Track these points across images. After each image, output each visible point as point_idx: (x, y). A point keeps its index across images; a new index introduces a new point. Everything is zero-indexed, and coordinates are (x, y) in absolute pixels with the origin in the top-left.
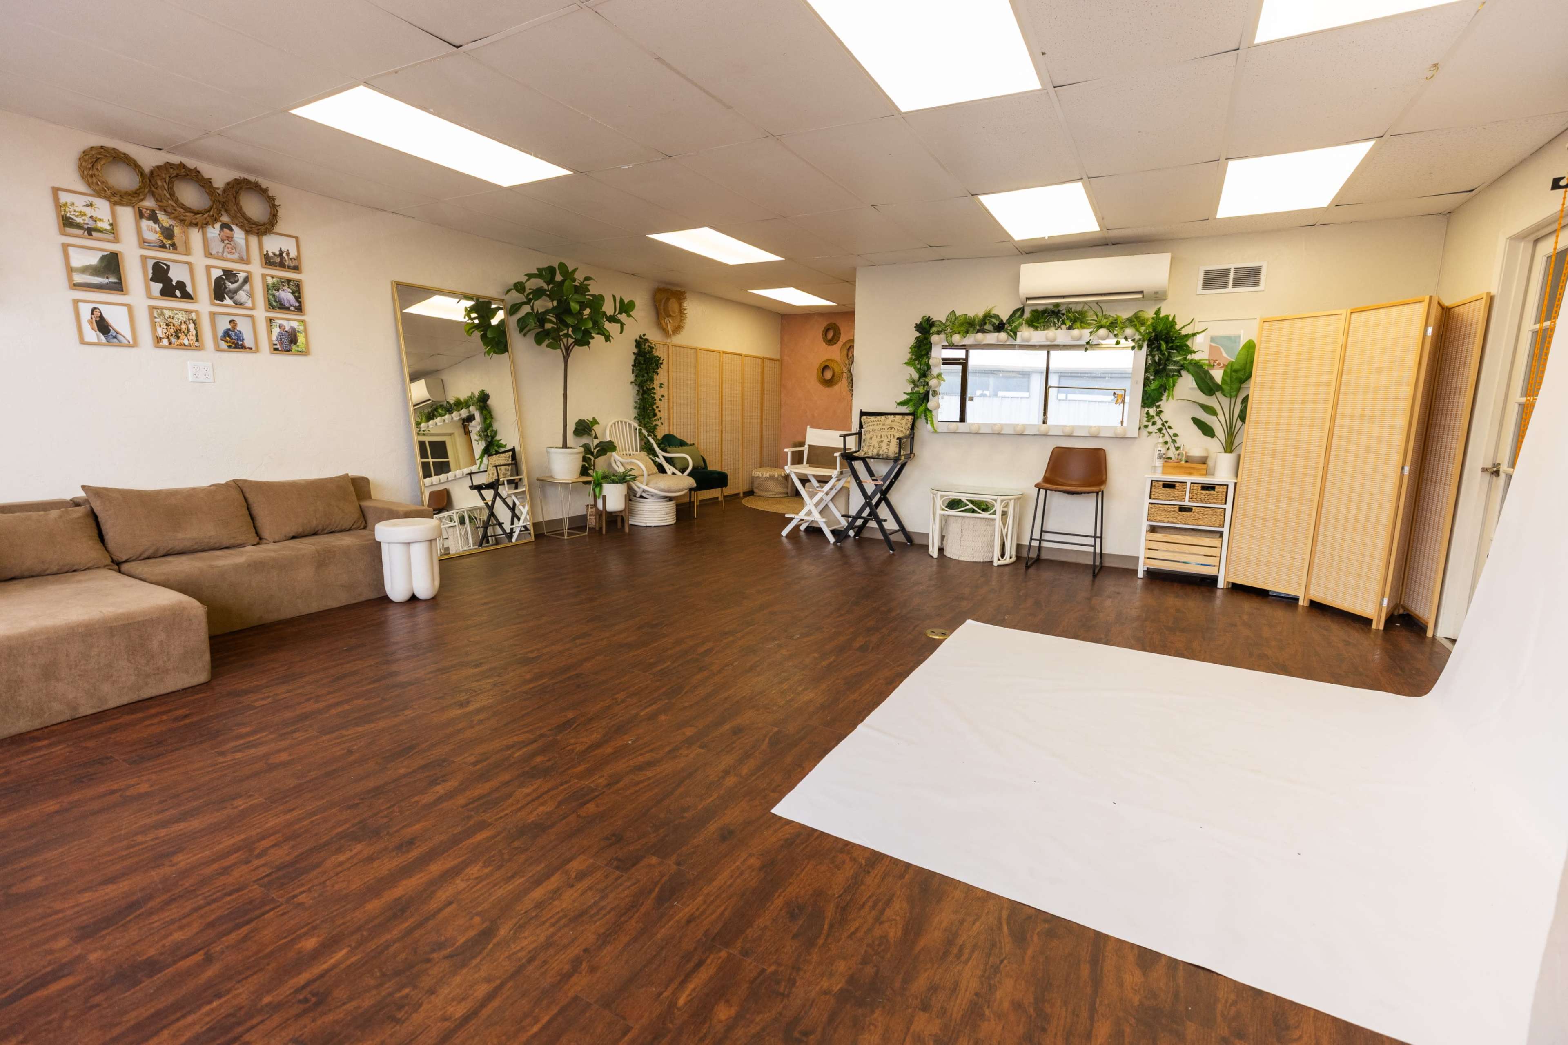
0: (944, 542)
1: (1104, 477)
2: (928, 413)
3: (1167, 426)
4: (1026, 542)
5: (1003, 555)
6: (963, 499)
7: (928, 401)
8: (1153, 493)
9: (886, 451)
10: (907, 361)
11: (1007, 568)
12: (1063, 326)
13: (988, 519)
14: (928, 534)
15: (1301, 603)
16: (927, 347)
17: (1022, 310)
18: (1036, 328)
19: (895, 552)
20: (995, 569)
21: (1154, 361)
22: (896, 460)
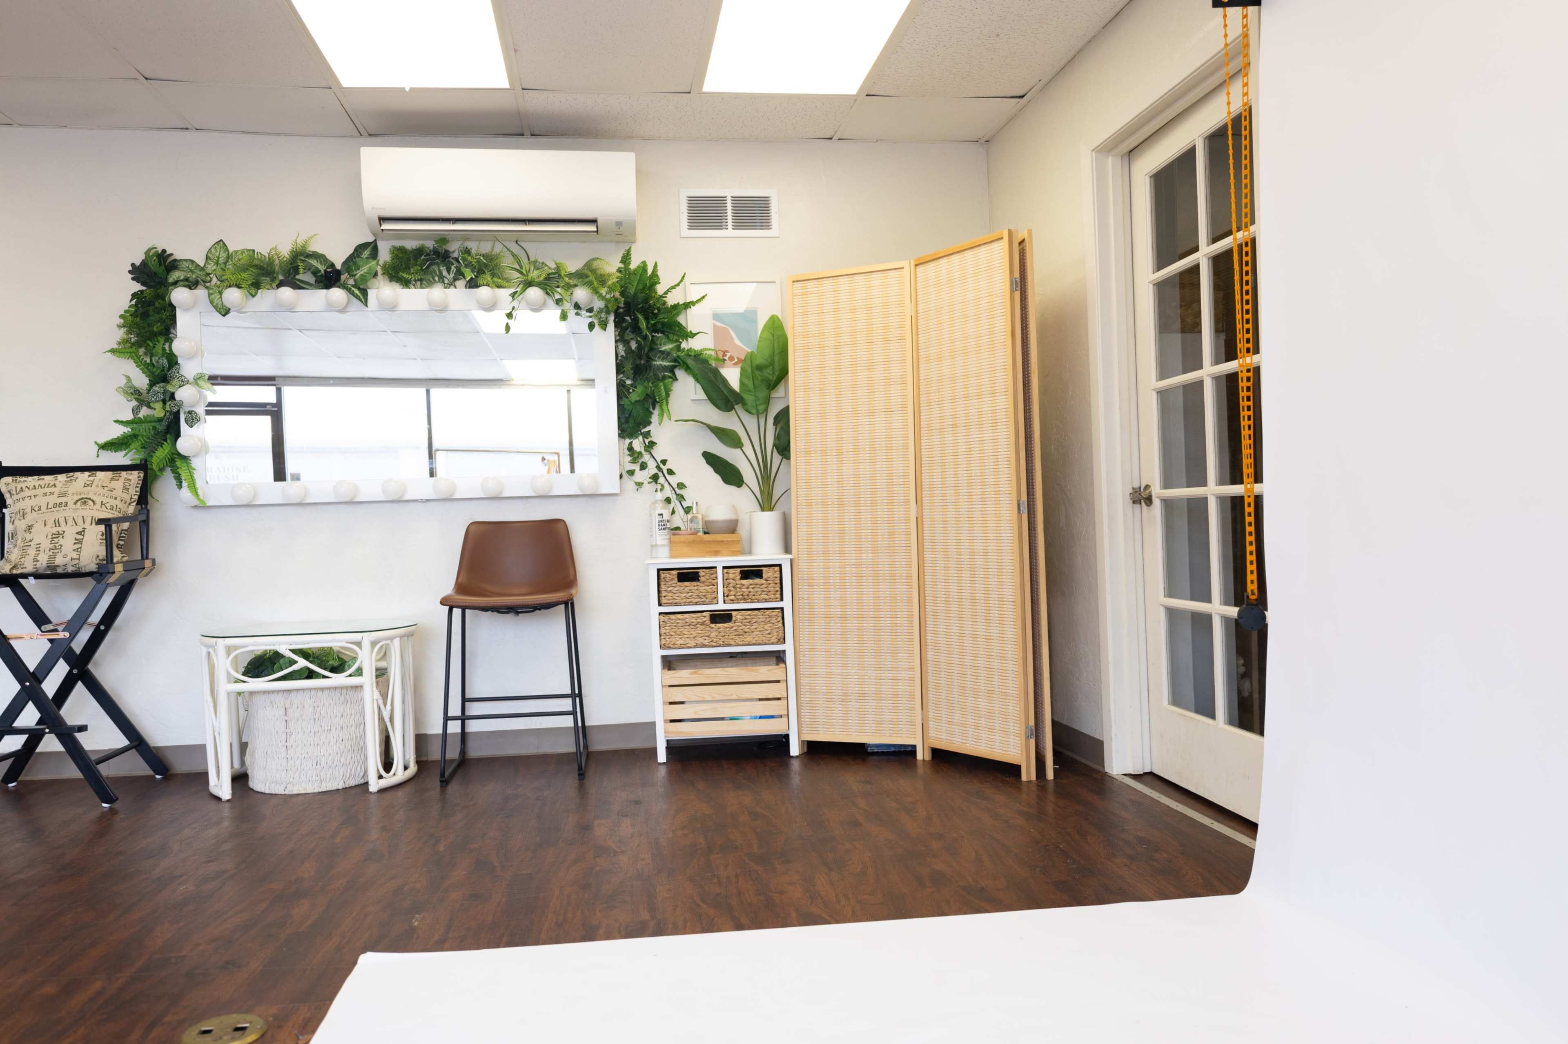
0: (247, 758)
1: (572, 572)
2: (178, 463)
3: (665, 468)
4: (435, 728)
5: (388, 765)
6: (284, 650)
7: (178, 435)
8: (664, 594)
9: (75, 555)
10: (115, 346)
11: (401, 793)
12: (461, 283)
13: (347, 688)
14: (203, 748)
15: (919, 756)
16: (165, 314)
17: (372, 248)
18: (406, 283)
19: (116, 805)
20: (373, 798)
21: (629, 351)
22: (101, 574)
